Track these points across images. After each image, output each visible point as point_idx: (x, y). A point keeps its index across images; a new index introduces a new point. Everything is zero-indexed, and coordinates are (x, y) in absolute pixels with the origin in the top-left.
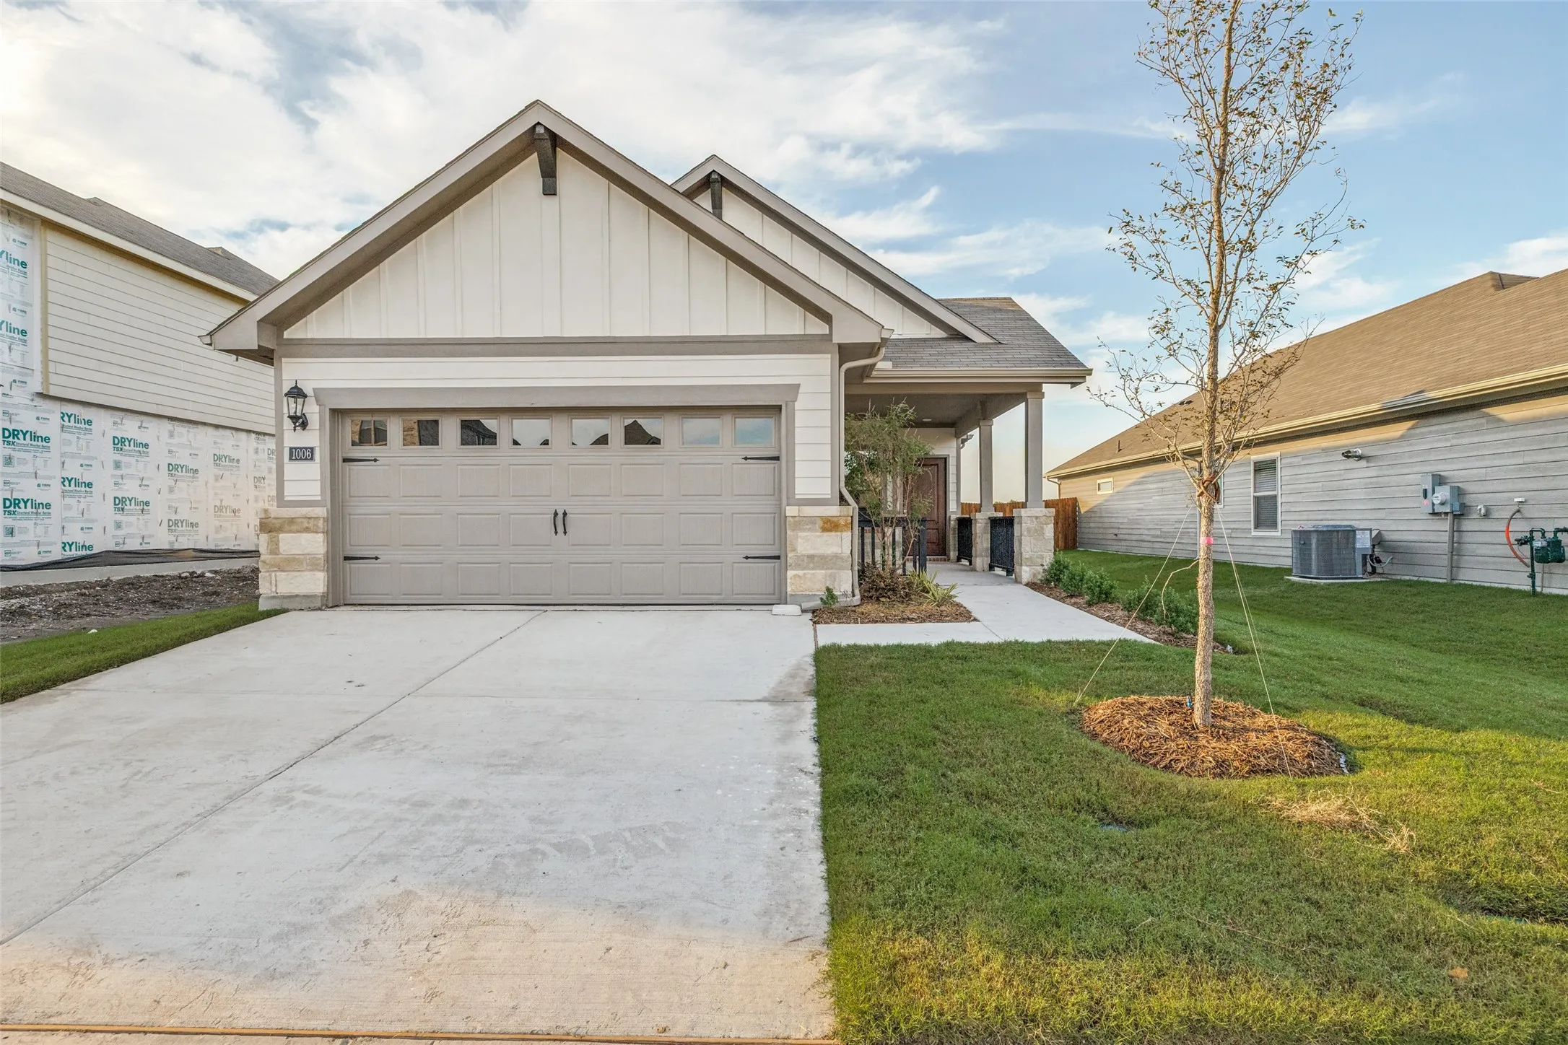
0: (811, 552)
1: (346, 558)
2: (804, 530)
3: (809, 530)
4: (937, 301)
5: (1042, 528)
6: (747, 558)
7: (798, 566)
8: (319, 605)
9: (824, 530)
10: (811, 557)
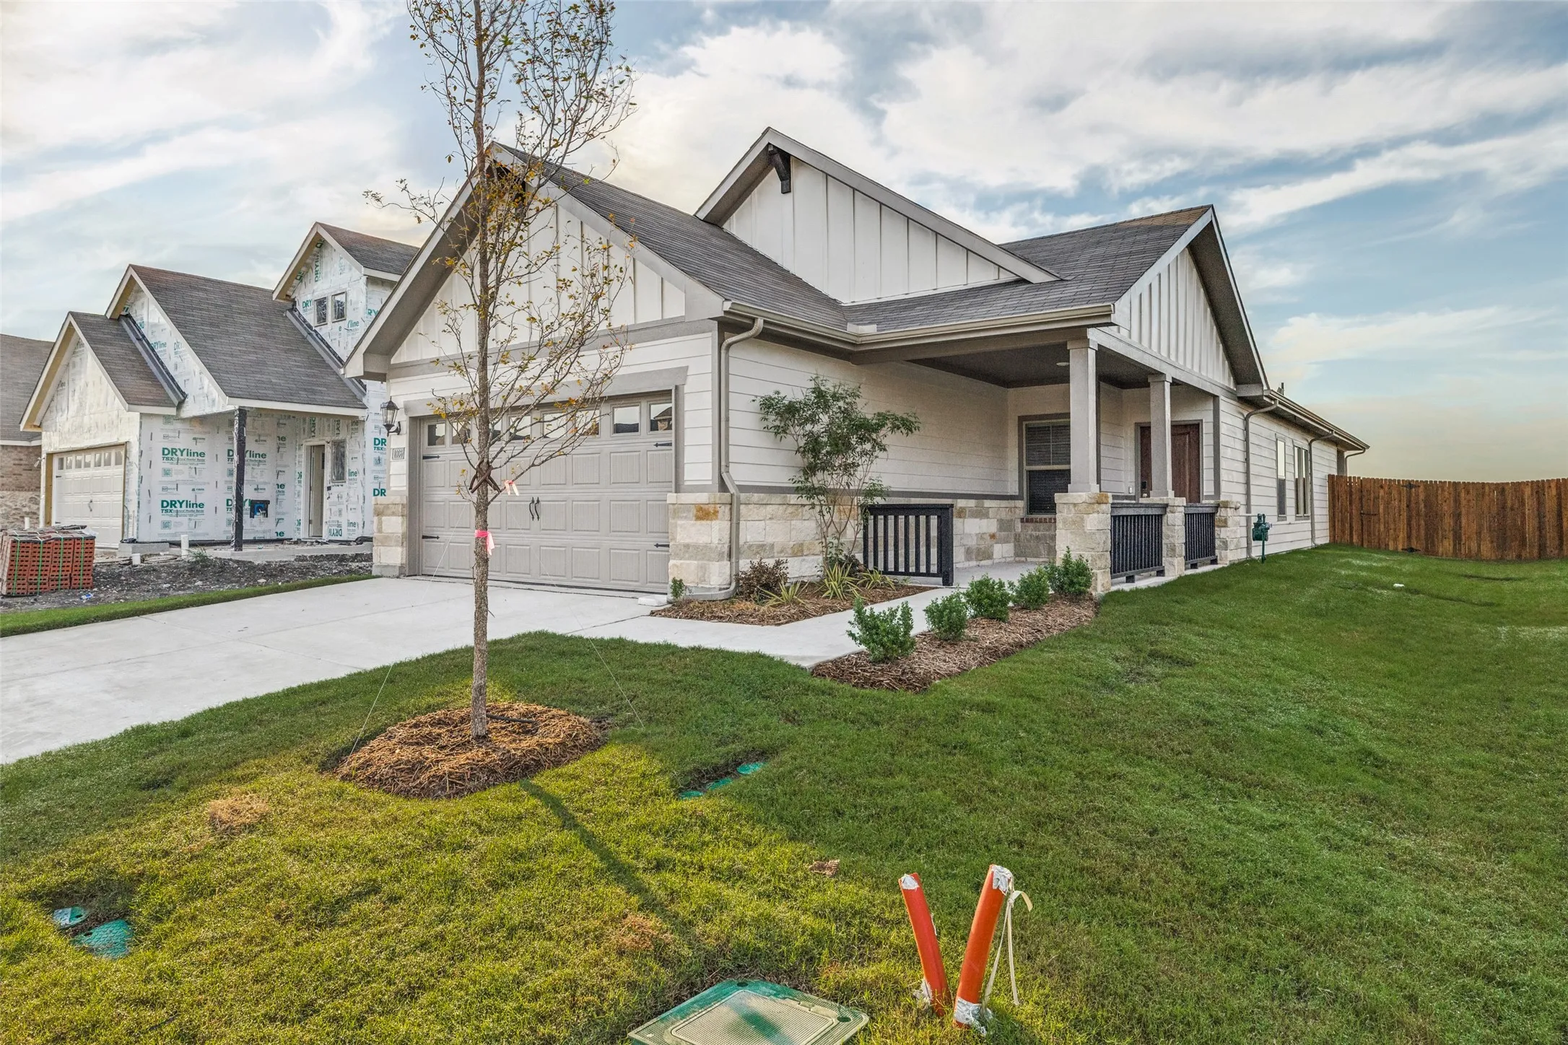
0: (687, 541)
1: (424, 537)
2: (682, 518)
3: (686, 517)
4: (1000, 247)
5: (1082, 519)
6: (657, 546)
7: (677, 556)
8: (397, 574)
9: (698, 518)
10: (687, 546)
